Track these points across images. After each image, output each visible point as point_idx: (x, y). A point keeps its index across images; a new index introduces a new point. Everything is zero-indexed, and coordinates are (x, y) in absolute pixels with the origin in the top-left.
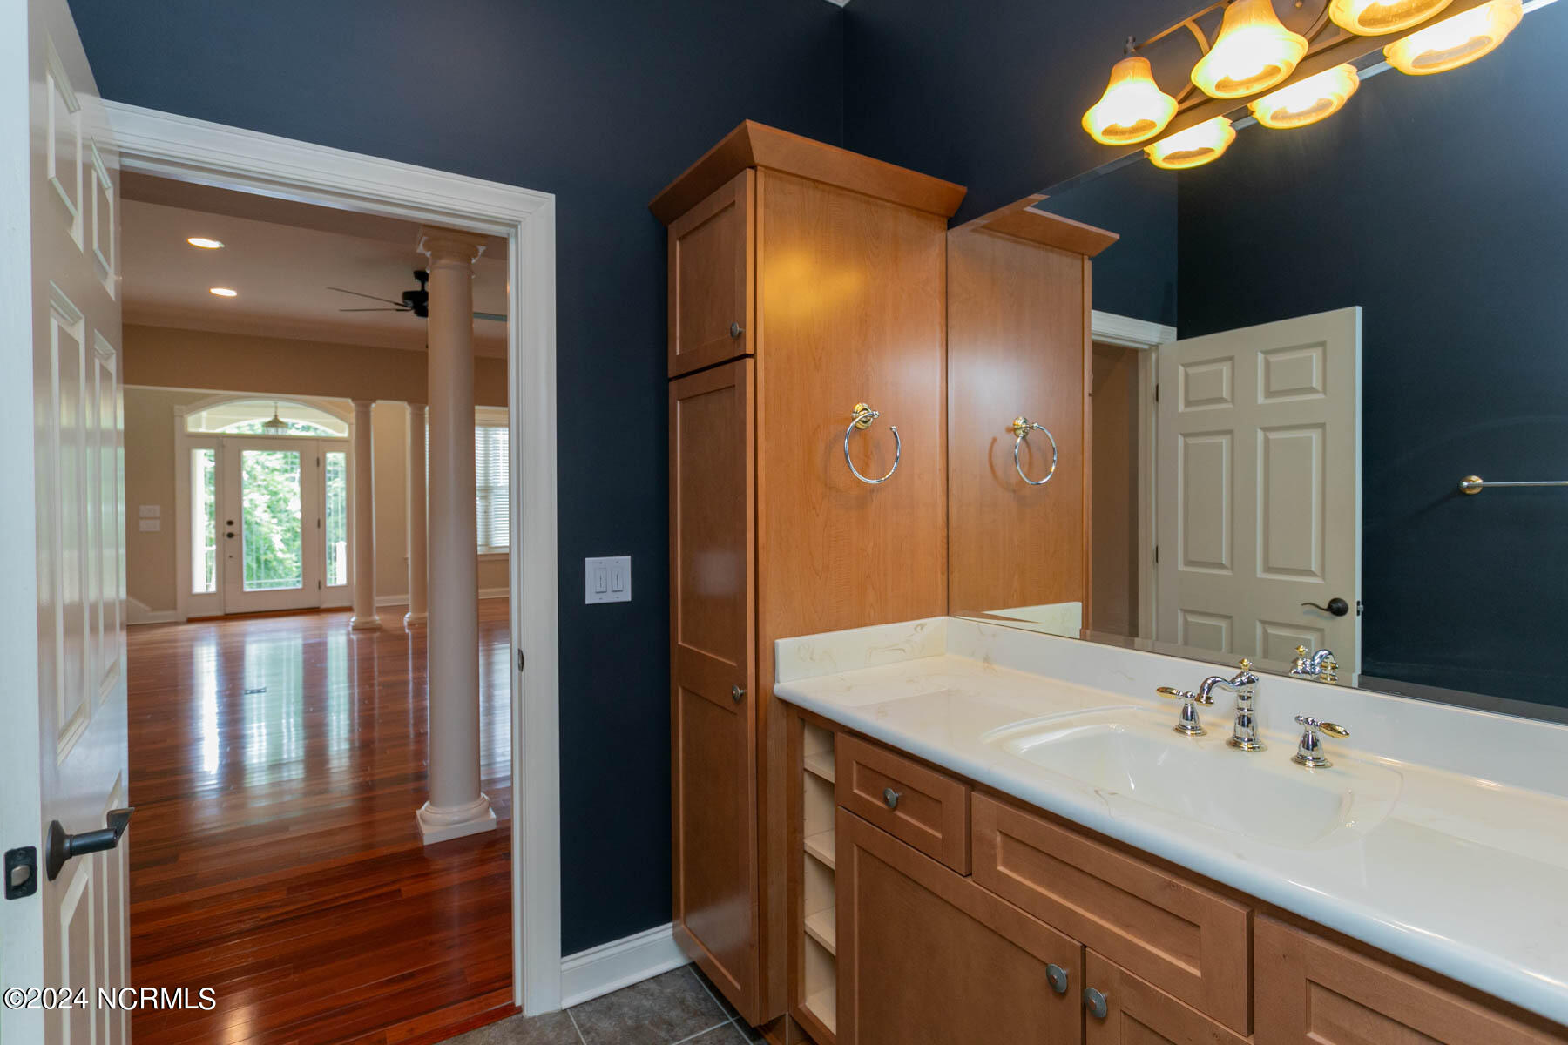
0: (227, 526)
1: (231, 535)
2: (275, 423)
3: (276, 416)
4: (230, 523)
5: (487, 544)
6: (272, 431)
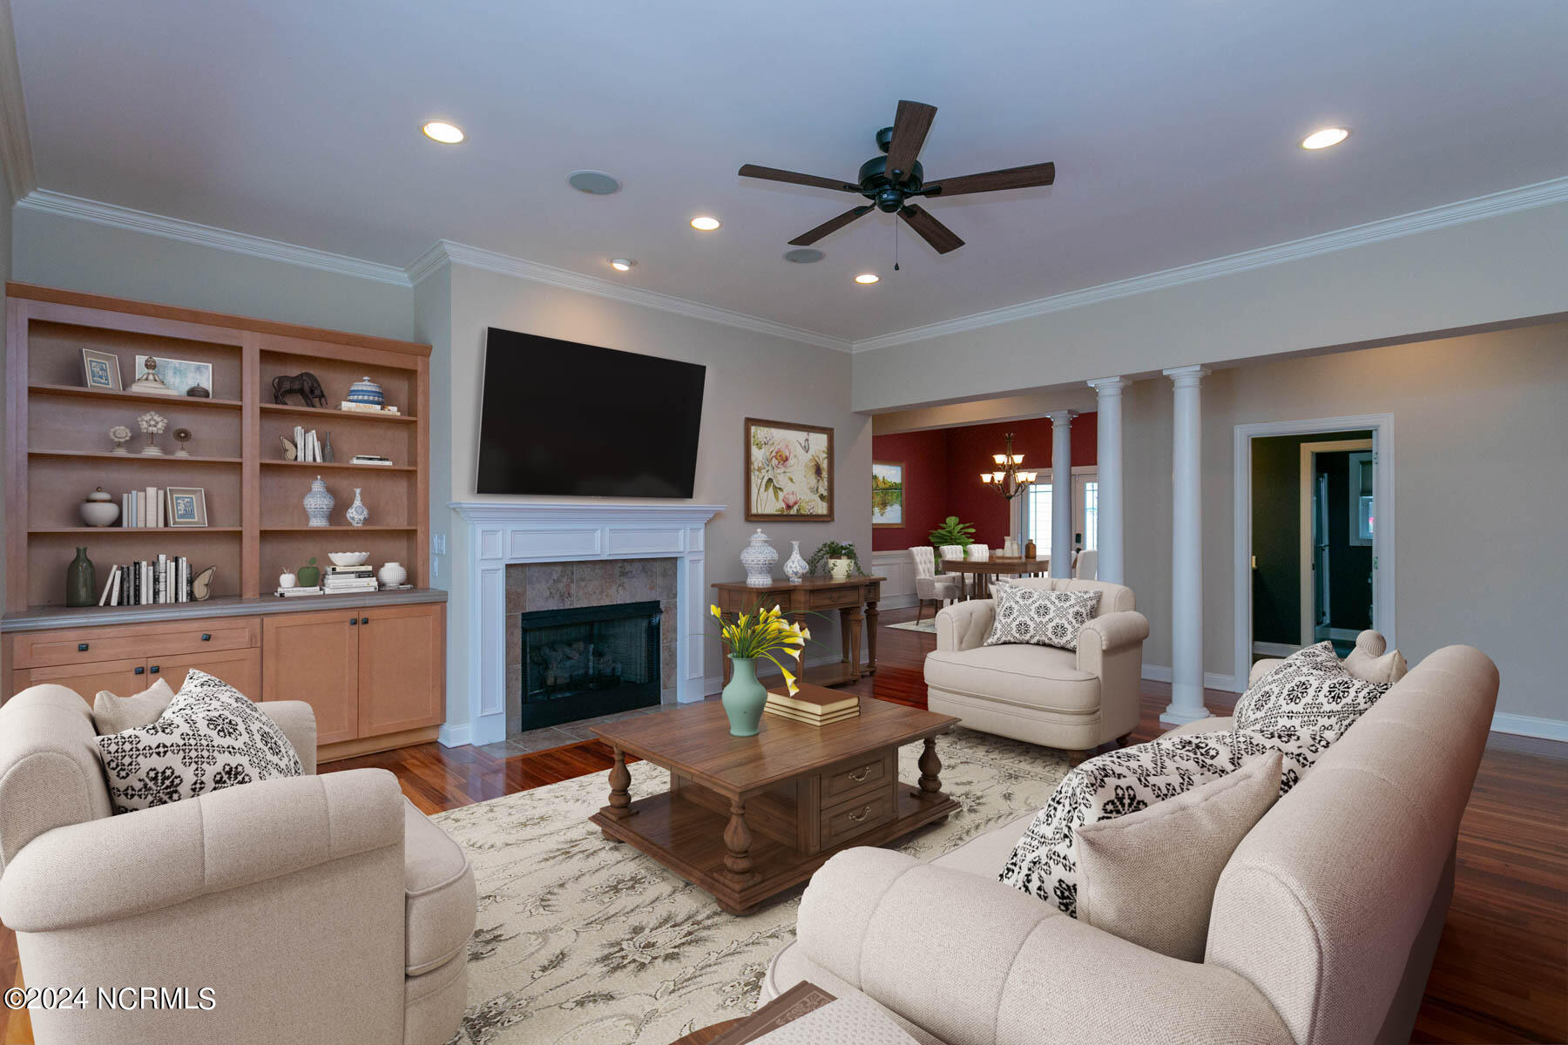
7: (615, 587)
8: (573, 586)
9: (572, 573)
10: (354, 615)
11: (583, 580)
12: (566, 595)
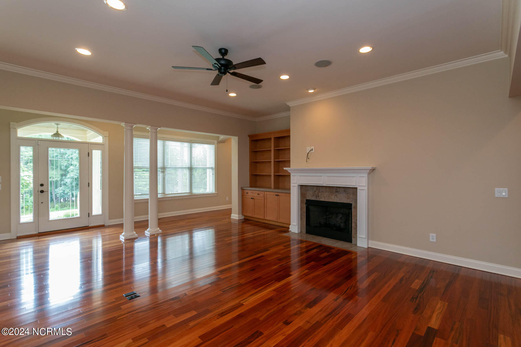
0: (40, 186)
1: (42, 192)
2: (57, 134)
3: (57, 131)
4: (42, 185)
5: (164, 193)
6: (57, 138)
7: (333, 196)
8: (320, 193)
9: (319, 190)
10: (277, 194)
11: (323, 192)
12: (318, 196)
